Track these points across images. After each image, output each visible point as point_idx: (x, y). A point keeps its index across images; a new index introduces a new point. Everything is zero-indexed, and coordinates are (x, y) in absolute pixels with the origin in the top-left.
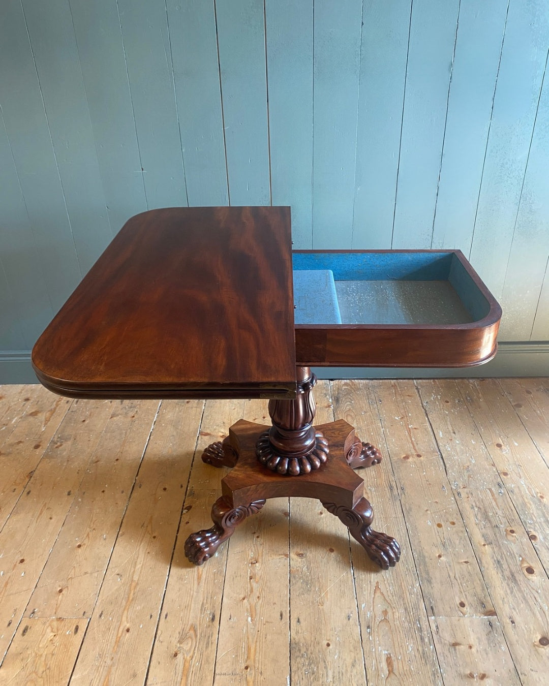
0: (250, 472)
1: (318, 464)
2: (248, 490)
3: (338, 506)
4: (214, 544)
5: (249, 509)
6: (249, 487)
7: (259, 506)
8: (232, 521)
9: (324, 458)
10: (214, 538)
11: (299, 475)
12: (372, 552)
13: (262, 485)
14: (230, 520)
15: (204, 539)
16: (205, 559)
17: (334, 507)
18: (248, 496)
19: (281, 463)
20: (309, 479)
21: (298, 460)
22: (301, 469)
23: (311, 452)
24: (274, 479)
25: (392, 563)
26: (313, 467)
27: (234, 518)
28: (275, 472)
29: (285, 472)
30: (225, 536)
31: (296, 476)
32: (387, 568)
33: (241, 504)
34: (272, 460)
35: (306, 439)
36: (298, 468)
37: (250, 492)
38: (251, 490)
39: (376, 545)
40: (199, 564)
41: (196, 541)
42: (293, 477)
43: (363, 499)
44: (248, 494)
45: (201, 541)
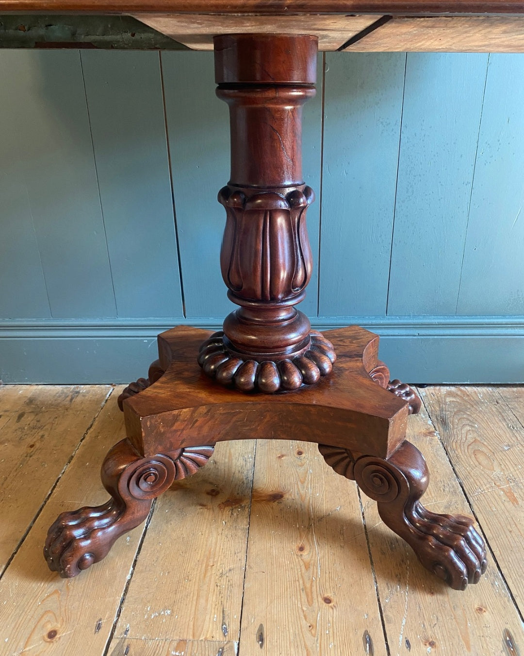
0: (183, 389)
1: (315, 373)
2: (176, 418)
3: (356, 456)
4: (104, 533)
5: (179, 464)
6: (176, 412)
7: (201, 458)
8: (144, 485)
9: (327, 367)
10: (106, 521)
11: (278, 392)
12: (429, 550)
13: (203, 409)
14: (138, 484)
15: (85, 522)
16: (81, 565)
17: (348, 460)
18: (176, 431)
19: (242, 371)
20: (297, 399)
21: (277, 366)
22: (282, 382)
23: (302, 354)
24: (228, 398)
25: (474, 577)
26: (306, 379)
27: (145, 480)
28: (232, 387)
29: (252, 386)
30: (128, 518)
31: (271, 393)
32: (461, 586)
33: (160, 448)
34: (226, 366)
35: (292, 328)
36: (276, 381)
37: (179, 423)
38: (181, 418)
39: (437, 537)
40: (66, 576)
41: (67, 527)
42: (267, 396)
43: (406, 444)
44: (174, 428)
45: (77, 527)
